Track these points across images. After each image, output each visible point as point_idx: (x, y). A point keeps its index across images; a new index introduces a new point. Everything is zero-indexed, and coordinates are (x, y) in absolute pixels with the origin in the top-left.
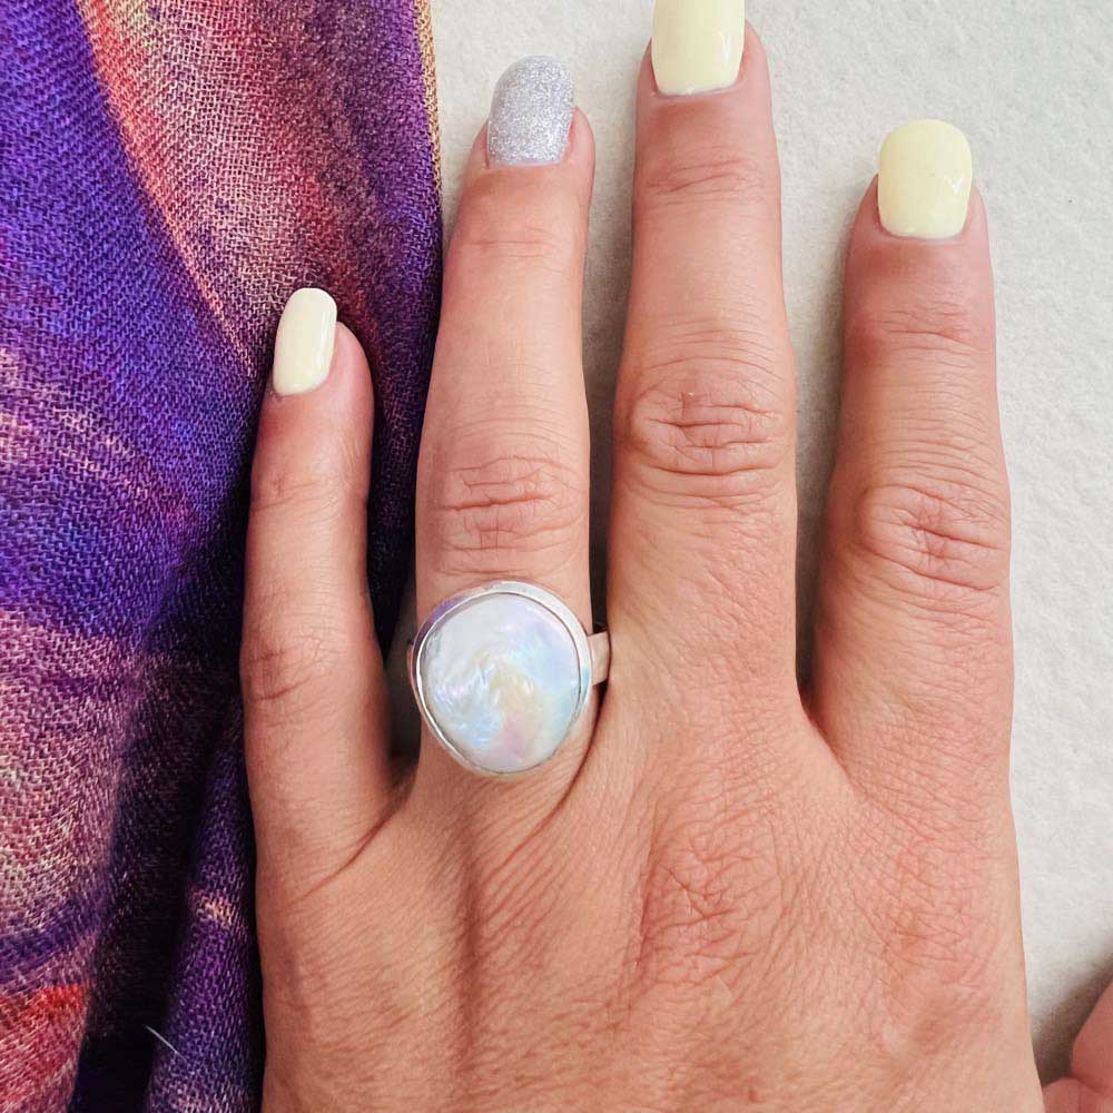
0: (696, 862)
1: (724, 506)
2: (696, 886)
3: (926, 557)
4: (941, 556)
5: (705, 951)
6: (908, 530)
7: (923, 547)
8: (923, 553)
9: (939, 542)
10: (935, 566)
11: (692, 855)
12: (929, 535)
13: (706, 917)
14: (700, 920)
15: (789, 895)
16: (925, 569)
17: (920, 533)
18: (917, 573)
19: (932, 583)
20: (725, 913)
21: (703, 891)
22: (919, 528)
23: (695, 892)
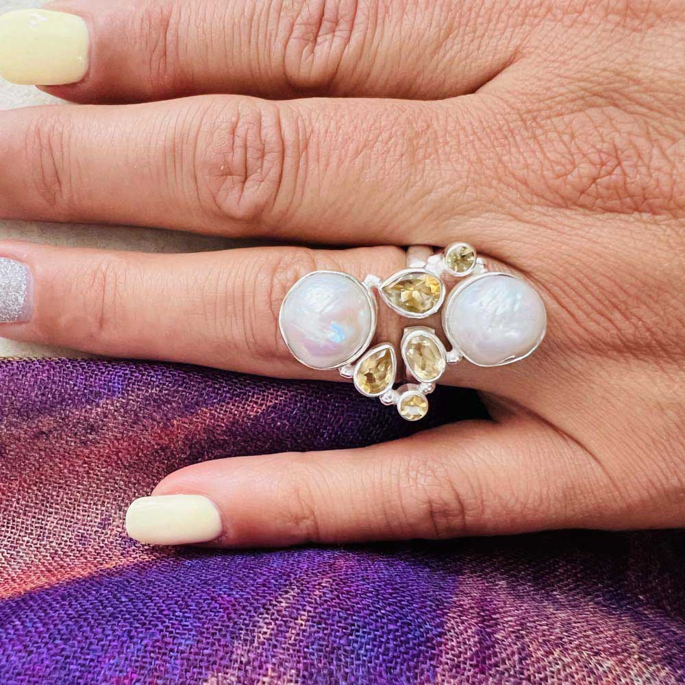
0: (575, 173)
1: (306, 146)
2: (594, 171)
3: (337, 33)
4: (337, 23)
5: (646, 161)
6: (318, 49)
7: (329, 36)
8: (334, 36)
9: (326, 25)
10: (343, 26)
11: (569, 176)
12: (320, 33)
13: (619, 164)
14: (621, 167)
15: (600, 101)
16: (345, 34)
17: (319, 40)
18: (349, 39)
19: (356, 27)
20: (616, 149)
21: (598, 166)
22: (315, 40)
23: (599, 173)
